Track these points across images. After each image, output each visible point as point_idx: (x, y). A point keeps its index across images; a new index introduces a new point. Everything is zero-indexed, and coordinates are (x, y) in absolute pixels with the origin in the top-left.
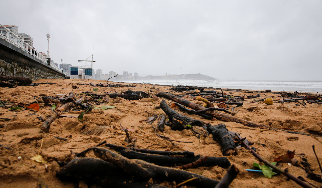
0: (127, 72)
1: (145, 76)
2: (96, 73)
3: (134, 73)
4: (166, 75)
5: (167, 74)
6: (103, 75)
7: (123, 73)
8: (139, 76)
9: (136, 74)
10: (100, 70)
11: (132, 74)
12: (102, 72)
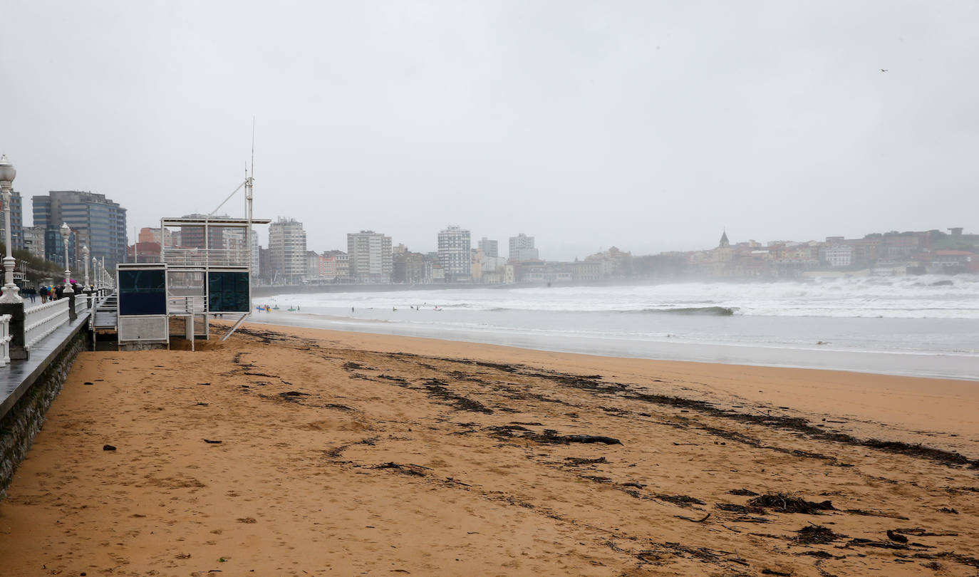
0: (467, 234)
2: (265, 247)
3: (512, 241)
6: (312, 254)
7: (440, 238)
9: (522, 243)
10: (293, 223)
11: (494, 244)
12: (304, 237)
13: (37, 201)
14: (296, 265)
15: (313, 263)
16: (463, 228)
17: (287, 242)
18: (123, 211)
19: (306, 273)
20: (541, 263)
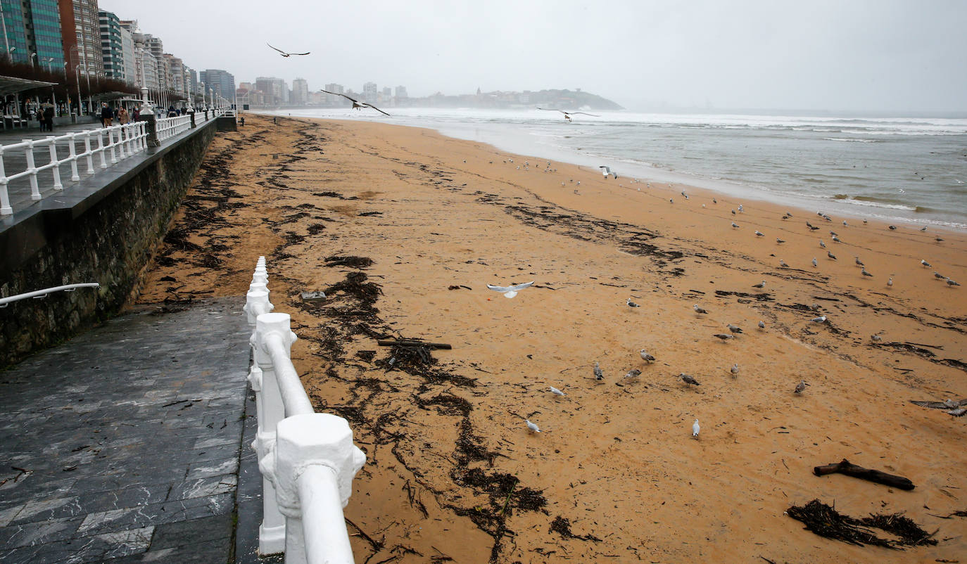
0: (375, 85)
1: (427, 96)
2: (291, 90)
3: (397, 88)
4: (478, 93)
5: (479, 90)
6: (310, 93)
7: (364, 87)
8: (409, 96)
9: (401, 89)
10: (302, 80)
11: (389, 90)
12: (307, 85)
13: (201, 73)
14: (304, 97)
15: (311, 97)
16: (374, 83)
17: (300, 88)
18: (233, 77)
19: (308, 100)
20: (407, 98)
